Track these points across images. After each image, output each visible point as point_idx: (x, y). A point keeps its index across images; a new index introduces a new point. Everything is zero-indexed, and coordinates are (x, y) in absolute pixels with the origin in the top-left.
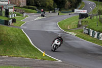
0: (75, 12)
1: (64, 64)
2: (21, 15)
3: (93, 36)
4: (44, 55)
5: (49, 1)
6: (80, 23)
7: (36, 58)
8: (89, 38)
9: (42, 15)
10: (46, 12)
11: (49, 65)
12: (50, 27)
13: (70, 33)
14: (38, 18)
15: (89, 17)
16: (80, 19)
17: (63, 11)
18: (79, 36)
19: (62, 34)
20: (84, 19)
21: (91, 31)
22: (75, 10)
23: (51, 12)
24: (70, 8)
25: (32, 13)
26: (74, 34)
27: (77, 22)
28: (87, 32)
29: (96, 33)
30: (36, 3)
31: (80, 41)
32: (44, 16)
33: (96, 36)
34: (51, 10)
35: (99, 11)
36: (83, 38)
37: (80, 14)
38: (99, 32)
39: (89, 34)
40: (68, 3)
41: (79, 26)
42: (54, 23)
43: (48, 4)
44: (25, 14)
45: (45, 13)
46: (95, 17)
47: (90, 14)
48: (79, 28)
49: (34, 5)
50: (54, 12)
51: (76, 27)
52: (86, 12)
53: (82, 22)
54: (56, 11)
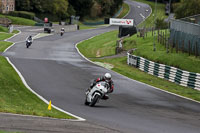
0: (111, 23)
1: (89, 125)
2: (5, 29)
3: (146, 70)
4: (49, 108)
5: (59, 3)
6: (121, 45)
7: (34, 114)
8: (139, 75)
9: (46, 30)
10: (54, 24)
11: (60, 127)
12: (62, 54)
13: (102, 64)
14: (39, 36)
15: (138, 33)
16: (120, 37)
17: (88, 21)
18: (119, 71)
19: (85, 65)
20: (128, 38)
21: (143, 60)
22: (111, 20)
23: (63, 23)
24: (100, 16)
25: (26, 24)
26: (109, 66)
27: (114, 42)
28: (134, 62)
29: (152, 64)
30: (33, 6)
31: (120, 81)
32: (49, 32)
33: (151, 71)
34: (63, 19)
35: (158, 21)
36: (127, 75)
37: (121, 27)
38: (158, 62)
39: (137, 66)
40: (96, 6)
41: (118, 51)
42: (68, 46)
43: (57, 8)
44: (12, 28)
45: (51, 25)
46: (150, 34)
47: (139, 27)
48: (119, 55)
49: (31, 11)
50: (70, 23)
51: (113, 52)
52: (131, 24)
53: (124, 42)
54: (73, 21)
